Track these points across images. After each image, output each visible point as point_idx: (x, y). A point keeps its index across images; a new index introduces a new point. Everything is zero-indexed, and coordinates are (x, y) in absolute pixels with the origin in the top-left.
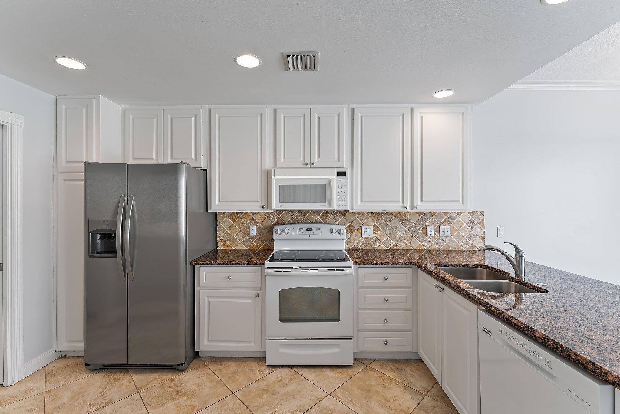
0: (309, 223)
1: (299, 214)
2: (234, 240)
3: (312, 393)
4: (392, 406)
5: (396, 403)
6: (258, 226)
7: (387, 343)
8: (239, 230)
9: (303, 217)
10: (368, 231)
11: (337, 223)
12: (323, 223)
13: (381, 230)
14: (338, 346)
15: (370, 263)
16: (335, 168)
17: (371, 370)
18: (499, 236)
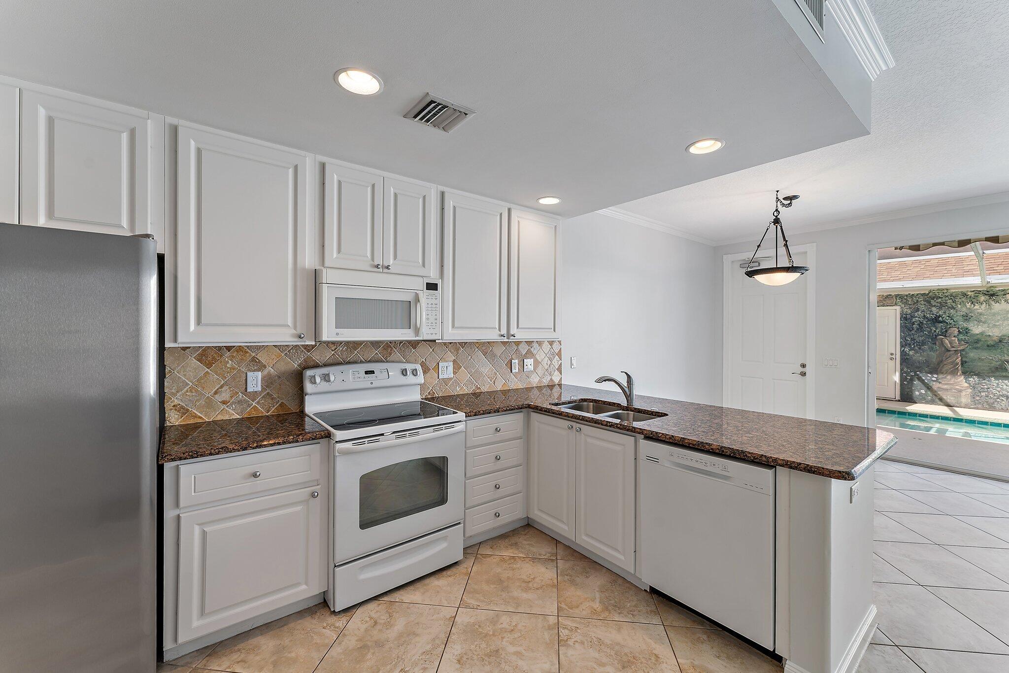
0: (361, 362)
1: (346, 347)
2: (209, 404)
3: (435, 617)
4: (535, 585)
5: (537, 580)
6: (266, 372)
7: (499, 516)
8: (223, 382)
9: (351, 352)
10: (447, 370)
11: (405, 361)
12: (384, 362)
13: (463, 367)
14: (445, 538)
15: (482, 412)
16: (422, 277)
17: (485, 558)
18: (572, 367)
